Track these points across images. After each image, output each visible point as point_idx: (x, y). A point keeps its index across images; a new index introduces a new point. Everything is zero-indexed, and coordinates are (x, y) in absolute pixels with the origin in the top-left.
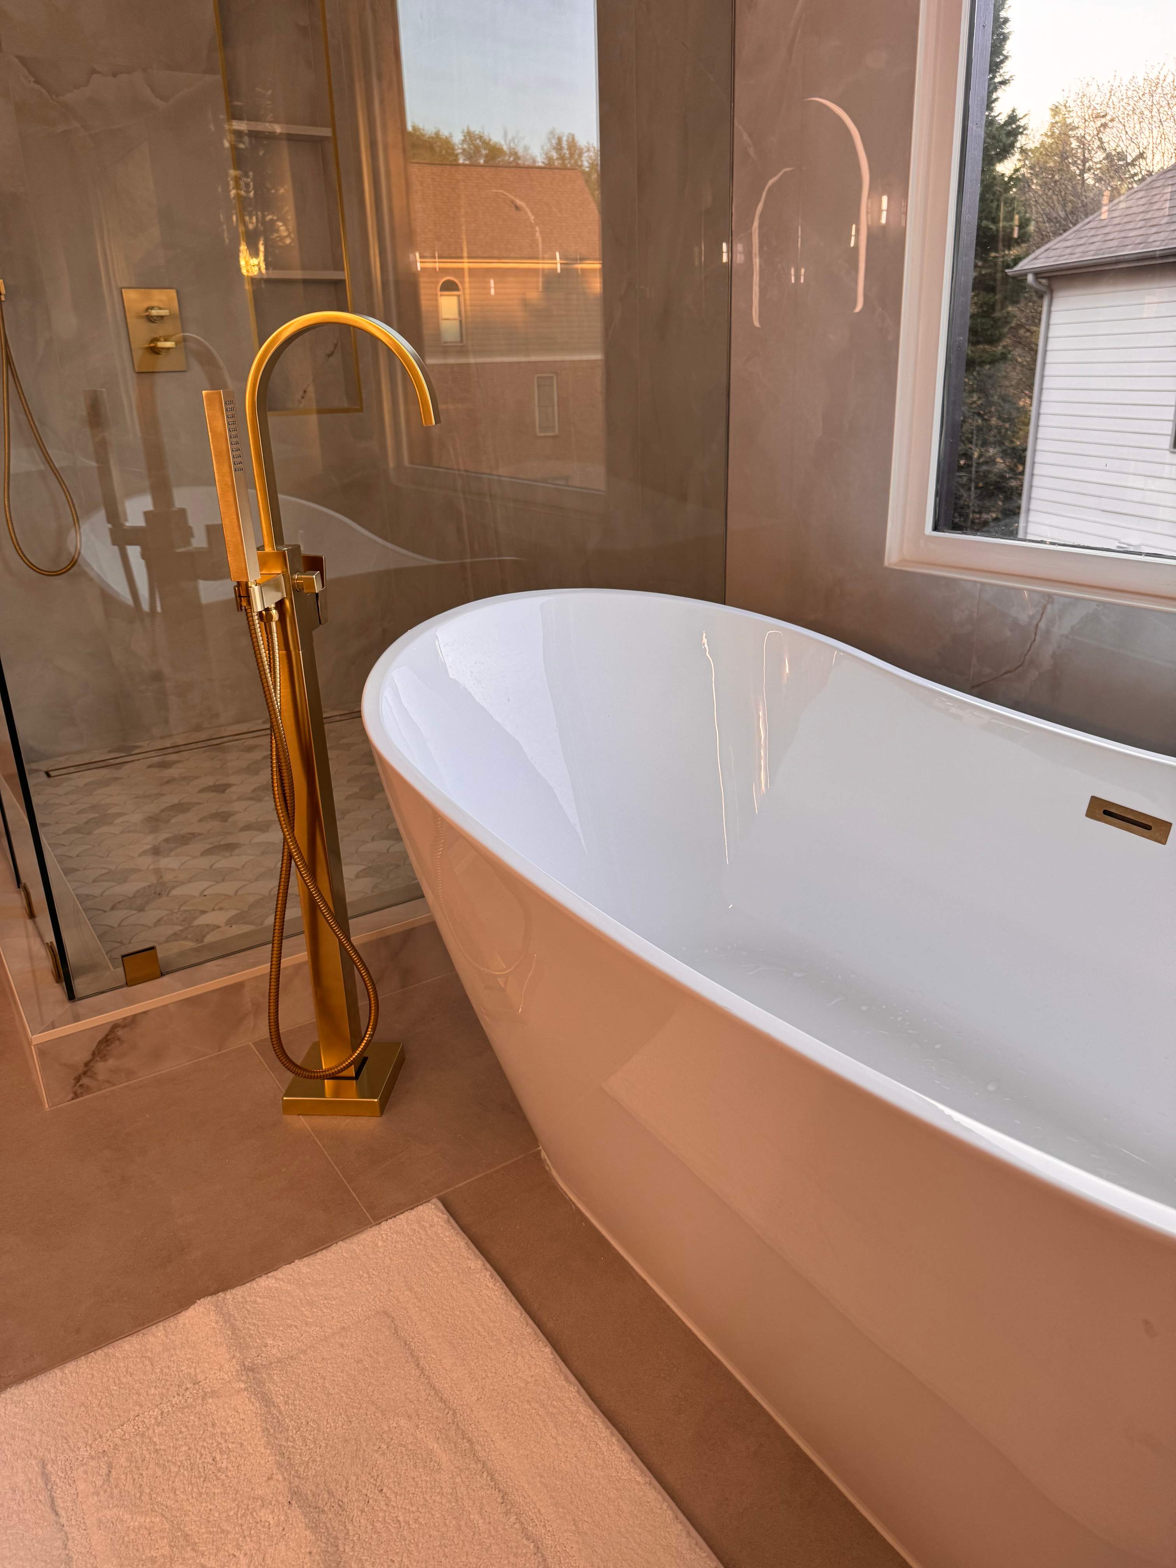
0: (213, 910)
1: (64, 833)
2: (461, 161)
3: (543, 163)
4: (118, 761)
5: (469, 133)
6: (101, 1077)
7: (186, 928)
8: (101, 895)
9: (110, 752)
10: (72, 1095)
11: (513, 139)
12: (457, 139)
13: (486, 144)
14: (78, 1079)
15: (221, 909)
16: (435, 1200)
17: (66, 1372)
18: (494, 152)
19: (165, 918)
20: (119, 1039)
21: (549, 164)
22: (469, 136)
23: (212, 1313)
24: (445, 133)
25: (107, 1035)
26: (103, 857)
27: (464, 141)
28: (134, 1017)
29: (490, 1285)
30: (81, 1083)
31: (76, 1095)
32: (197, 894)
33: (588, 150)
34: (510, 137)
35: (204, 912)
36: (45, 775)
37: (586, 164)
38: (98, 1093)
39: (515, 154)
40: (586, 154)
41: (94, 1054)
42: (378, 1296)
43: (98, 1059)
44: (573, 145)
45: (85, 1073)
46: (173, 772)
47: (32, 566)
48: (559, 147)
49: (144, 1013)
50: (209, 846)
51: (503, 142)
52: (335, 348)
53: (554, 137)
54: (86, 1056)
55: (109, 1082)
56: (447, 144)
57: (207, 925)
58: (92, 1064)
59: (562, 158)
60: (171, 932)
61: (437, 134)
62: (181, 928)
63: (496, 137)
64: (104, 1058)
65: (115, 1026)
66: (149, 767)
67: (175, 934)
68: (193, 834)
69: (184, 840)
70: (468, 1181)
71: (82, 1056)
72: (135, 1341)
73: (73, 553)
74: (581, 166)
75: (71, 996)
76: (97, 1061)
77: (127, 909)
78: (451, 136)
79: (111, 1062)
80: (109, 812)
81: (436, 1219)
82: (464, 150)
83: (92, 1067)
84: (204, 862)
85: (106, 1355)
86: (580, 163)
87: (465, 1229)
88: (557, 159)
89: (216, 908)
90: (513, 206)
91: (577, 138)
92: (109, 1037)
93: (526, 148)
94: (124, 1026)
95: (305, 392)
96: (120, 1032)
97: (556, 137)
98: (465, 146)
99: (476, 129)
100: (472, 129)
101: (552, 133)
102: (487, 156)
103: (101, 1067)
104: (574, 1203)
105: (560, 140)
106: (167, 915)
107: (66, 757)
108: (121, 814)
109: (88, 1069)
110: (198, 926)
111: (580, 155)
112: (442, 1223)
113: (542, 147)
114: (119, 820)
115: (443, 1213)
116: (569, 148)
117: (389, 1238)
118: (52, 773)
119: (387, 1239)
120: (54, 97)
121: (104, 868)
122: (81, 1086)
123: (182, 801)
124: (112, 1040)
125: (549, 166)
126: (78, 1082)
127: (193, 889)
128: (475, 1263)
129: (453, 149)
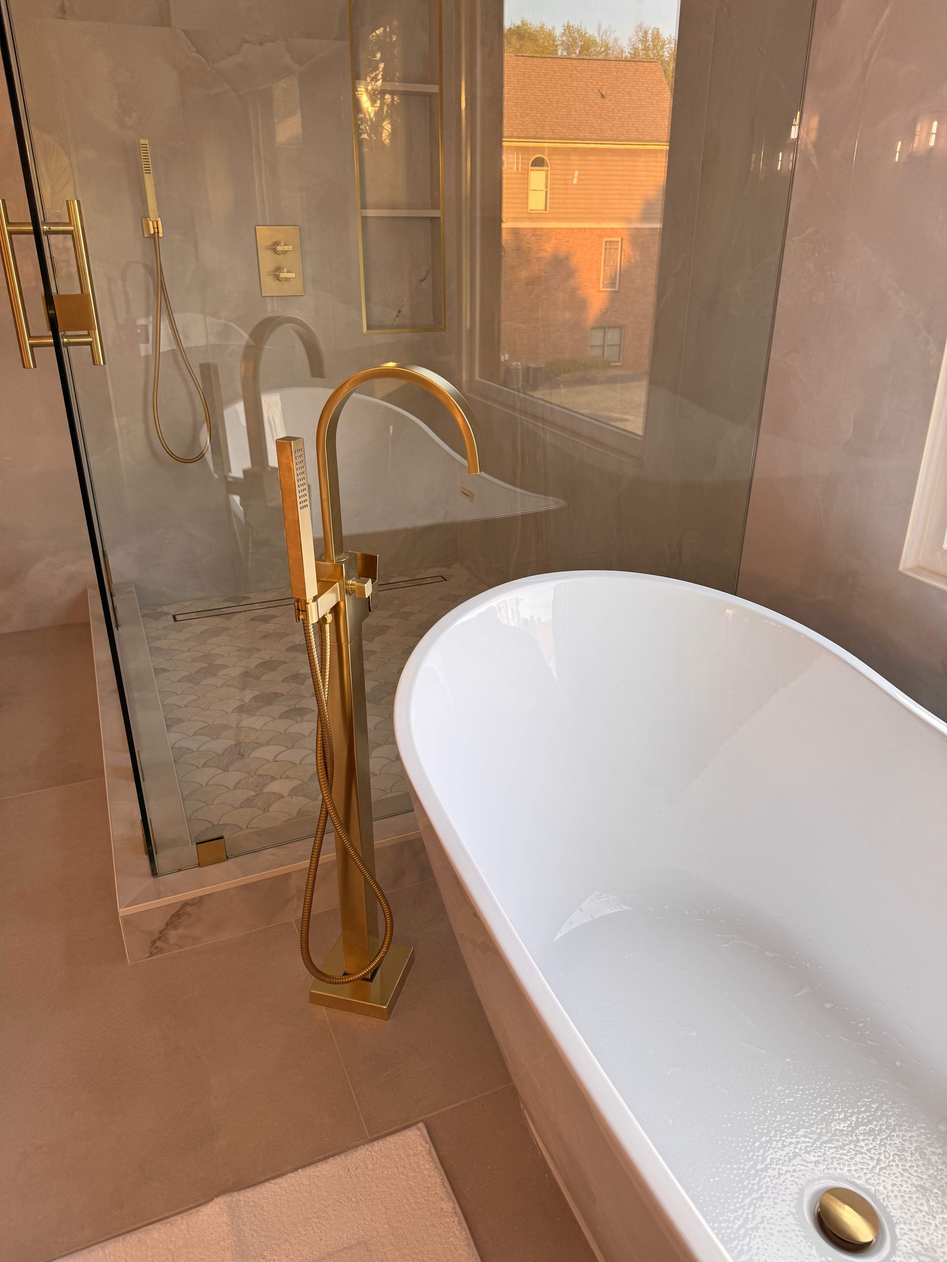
0: (281, 778)
1: (178, 681)
2: (559, 52)
3: (629, 53)
4: (230, 610)
5: (568, 27)
6: (172, 942)
7: (258, 795)
8: (198, 751)
9: (225, 601)
10: (148, 954)
11: (606, 32)
12: (558, 32)
13: (582, 36)
14: (154, 942)
15: (287, 777)
16: (421, 1125)
17: (107, 1252)
18: (587, 45)
19: (243, 781)
20: (188, 914)
21: (635, 54)
22: (568, 29)
23: (225, 1214)
24: (548, 27)
25: (179, 911)
26: (204, 710)
27: (563, 34)
28: (201, 898)
29: (457, 1233)
30: (156, 945)
31: (152, 954)
32: (270, 758)
33: (670, 42)
34: (603, 29)
35: (273, 779)
36: (171, 619)
37: (666, 54)
38: (169, 953)
39: (607, 48)
40: (668, 46)
41: (167, 924)
42: (362, 1224)
43: (171, 928)
44: (657, 36)
45: (159, 938)
46: (271, 627)
47: (171, 455)
48: (644, 40)
49: (209, 895)
50: (286, 709)
51: (596, 35)
52: (427, 274)
53: (641, 29)
54: (161, 925)
55: (178, 945)
56: (550, 35)
57: (274, 793)
58: (165, 932)
59: (646, 49)
60: (245, 797)
61: (542, 28)
62: (254, 794)
63: (591, 31)
64: (175, 928)
65: (185, 904)
66: (252, 620)
67: (248, 800)
68: (276, 694)
69: (269, 699)
70: (453, 1106)
71: (158, 925)
72: (162, 1231)
73: (203, 448)
74: (663, 56)
75: (154, 873)
76: (169, 930)
77: (215, 767)
78: (554, 28)
79: (181, 931)
80: (217, 662)
81: (420, 1148)
82: (563, 41)
83: (165, 934)
84: (282, 725)
85: (140, 1241)
86: (661, 53)
87: (442, 1161)
88: (642, 50)
89: (284, 776)
90: (600, 94)
91: (661, 32)
92: (180, 912)
93: (616, 40)
94: (193, 905)
95: (399, 311)
96: (189, 909)
97: (643, 30)
98: (564, 38)
99: (575, 23)
100: (571, 24)
101: (640, 27)
102: (582, 46)
103: (173, 934)
104: (540, 1150)
105: (646, 33)
106: (245, 778)
107: (190, 602)
108: (224, 666)
109: (162, 935)
110: (267, 793)
111: (662, 47)
112: (424, 1153)
113: (630, 40)
114: (222, 673)
115: (427, 1143)
116: (653, 41)
117: (378, 1161)
118: (178, 618)
119: (376, 1163)
120: (211, 64)
121: (204, 722)
122: (156, 948)
123: (273, 659)
124: (182, 914)
125: (634, 59)
126: (154, 944)
127: (267, 752)
128: (449, 1205)
129: (554, 41)
